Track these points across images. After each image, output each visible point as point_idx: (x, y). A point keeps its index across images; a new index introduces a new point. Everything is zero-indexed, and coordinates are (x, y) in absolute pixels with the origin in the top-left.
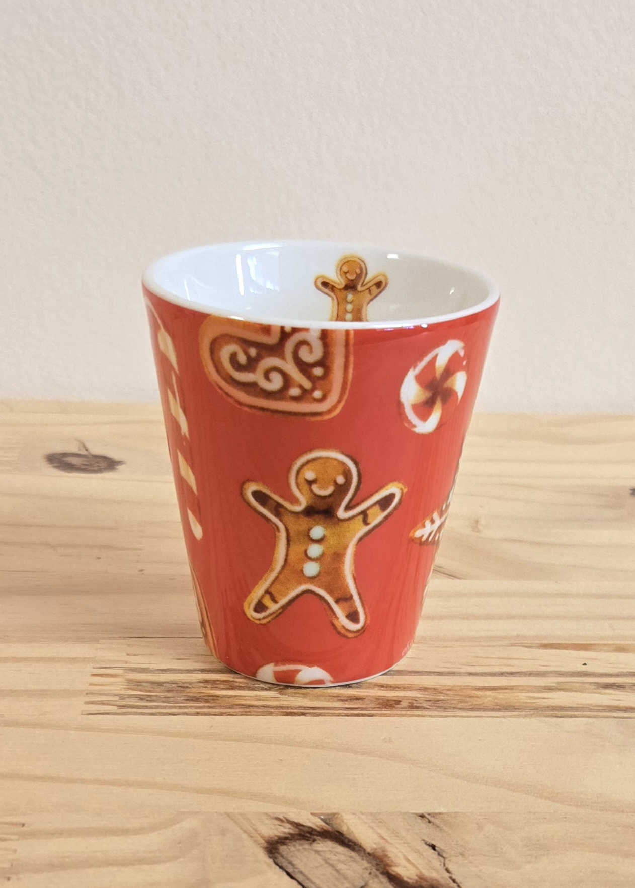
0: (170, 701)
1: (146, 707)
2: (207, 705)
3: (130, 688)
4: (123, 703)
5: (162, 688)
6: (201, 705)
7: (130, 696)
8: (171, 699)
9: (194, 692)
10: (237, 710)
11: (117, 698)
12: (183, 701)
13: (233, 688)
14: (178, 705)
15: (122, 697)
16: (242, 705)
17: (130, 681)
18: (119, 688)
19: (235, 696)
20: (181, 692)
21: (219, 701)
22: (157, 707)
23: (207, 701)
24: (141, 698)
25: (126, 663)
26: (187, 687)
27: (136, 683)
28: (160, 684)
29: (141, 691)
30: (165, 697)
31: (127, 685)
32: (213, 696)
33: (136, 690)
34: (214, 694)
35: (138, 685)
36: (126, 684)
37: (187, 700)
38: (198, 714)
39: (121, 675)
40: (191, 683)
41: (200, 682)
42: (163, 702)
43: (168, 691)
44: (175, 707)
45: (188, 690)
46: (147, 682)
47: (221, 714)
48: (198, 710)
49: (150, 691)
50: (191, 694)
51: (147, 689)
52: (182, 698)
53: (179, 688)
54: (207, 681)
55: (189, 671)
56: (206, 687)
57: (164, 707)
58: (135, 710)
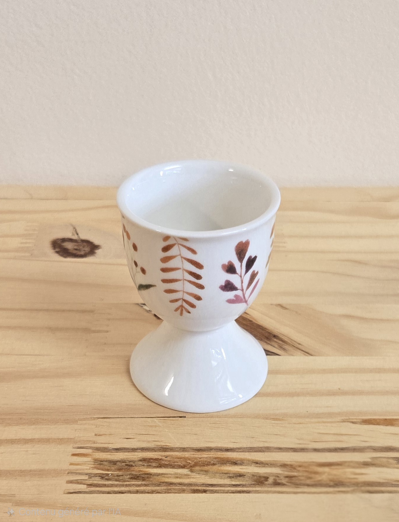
0: (121, 480)
1: (105, 486)
2: (144, 483)
3: (95, 467)
4: (90, 482)
5: (116, 467)
6: (140, 483)
7: (96, 475)
8: (121, 478)
9: (136, 470)
10: (163, 488)
11: (86, 477)
12: (129, 480)
13: (160, 466)
14: (125, 483)
15: (90, 476)
16: (166, 483)
17: (96, 460)
18: (88, 468)
19: (162, 474)
20: (128, 470)
21: (151, 479)
22: (112, 486)
23: (144, 480)
24: (102, 477)
25: (94, 443)
26: (132, 466)
27: (99, 462)
28: (114, 463)
29: (102, 470)
30: (117, 476)
31: (94, 465)
32: (148, 474)
33: (99, 469)
34: (148, 472)
35: (100, 464)
36: (93, 463)
37: (131, 478)
38: (137, 492)
39: (90, 455)
40: (134, 462)
41: (140, 461)
42: (116, 480)
43: (120, 470)
44: (123, 486)
45: (132, 468)
46: (106, 461)
47: (152, 492)
48: (138, 488)
49: (108, 470)
50: (133, 473)
51: (106, 467)
52: (128, 477)
53: (127, 467)
54: (144, 460)
55: (134, 450)
56: (144, 465)
57: (116, 486)
58: (98, 489)
